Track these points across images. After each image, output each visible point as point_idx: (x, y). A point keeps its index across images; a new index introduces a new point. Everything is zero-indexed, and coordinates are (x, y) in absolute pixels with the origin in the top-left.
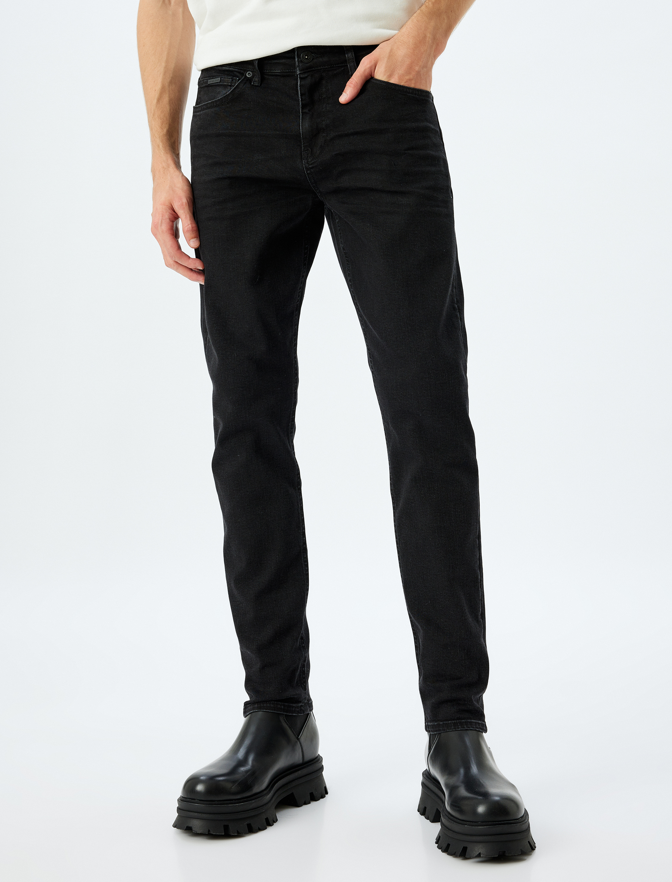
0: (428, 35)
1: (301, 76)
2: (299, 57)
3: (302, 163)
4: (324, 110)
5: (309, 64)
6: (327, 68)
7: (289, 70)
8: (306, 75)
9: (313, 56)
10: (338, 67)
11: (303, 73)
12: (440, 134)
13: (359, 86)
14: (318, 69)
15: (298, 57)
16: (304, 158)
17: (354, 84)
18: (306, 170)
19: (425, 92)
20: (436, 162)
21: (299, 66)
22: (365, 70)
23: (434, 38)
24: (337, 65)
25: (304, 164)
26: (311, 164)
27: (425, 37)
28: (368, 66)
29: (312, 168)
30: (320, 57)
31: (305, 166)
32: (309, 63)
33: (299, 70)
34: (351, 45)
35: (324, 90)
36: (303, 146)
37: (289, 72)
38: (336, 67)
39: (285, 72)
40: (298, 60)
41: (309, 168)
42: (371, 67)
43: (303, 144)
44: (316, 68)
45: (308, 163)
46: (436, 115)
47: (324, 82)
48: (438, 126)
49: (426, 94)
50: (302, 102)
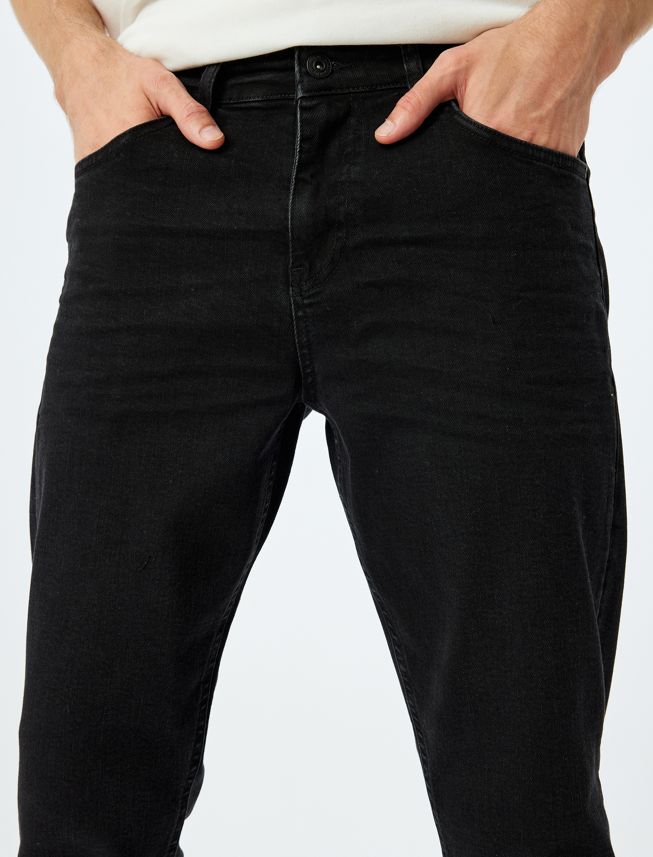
0: (592, 25)
1: (304, 104)
2: (302, 64)
3: (288, 294)
4: (343, 178)
5: (322, 82)
6: (362, 92)
7: (281, 95)
8: (314, 102)
9: (333, 66)
10: (386, 89)
11: (309, 97)
12: (595, 255)
13: (423, 111)
14: (344, 94)
15: (300, 64)
16: (292, 281)
17: (413, 103)
18: (295, 309)
19: (571, 161)
20: (585, 321)
21: (301, 82)
22: (442, 78)
23: (602, 35)
24: (385, 86)
25: (293, 296)
26: (309, 297)
27: (584, 27)
28: (451, 69)
29: (310, 305)
30: (347, 67)
31: (294, 301)
32: (324, 78)
33: (302, 89)
34: (416, 43)
35: (351, 137)
36: (293, 257)
37: (280, 99)
38: (381, 90)
39: (273, 100)
40: (300, 70)
41: (303, 304)
42: (456, 73)
43: (293, 252)
44: (339, 91)
45: (301, 295)
46: (590, 211)
47: (353, 121)
48: (593, 236)
49: (574, 165)
50: (300, 155)
